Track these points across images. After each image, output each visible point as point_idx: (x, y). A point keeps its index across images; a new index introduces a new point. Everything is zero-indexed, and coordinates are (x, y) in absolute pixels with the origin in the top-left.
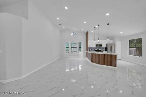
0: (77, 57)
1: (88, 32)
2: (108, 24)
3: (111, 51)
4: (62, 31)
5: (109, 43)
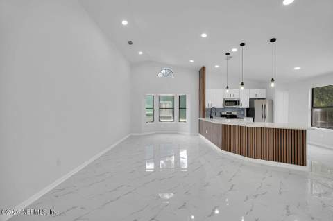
0: (177, 133)
1: (204, 68)
2: (273, 40)
3: (264, 117)
4: (134, 65)
5: (258, 97)
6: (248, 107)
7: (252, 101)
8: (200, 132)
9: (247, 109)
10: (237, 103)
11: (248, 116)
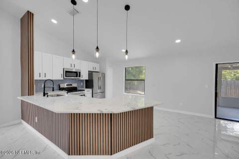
6: (88, 79)
7: (91, 73)
8: (22, 119)
9: (86, 81)
10: (77, 74)
11: (87, 87)
